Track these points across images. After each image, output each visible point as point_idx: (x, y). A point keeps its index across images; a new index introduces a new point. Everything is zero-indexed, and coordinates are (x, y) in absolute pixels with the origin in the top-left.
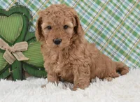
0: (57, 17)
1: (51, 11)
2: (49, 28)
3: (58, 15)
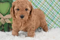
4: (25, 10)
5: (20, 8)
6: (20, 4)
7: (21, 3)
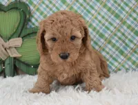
0: (62, 27)
1: (55, 20)
3: (63, 24)
4: (69, 39)
6: (56, 26)
7: (59, 25)
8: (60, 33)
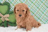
2: (18, 11)
5: (19, 9)
8: (20, 9)
